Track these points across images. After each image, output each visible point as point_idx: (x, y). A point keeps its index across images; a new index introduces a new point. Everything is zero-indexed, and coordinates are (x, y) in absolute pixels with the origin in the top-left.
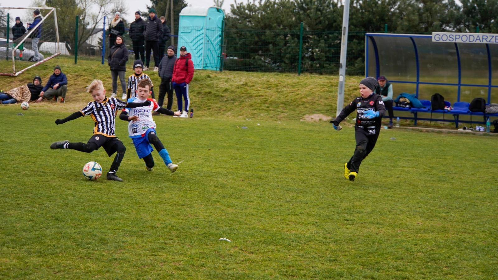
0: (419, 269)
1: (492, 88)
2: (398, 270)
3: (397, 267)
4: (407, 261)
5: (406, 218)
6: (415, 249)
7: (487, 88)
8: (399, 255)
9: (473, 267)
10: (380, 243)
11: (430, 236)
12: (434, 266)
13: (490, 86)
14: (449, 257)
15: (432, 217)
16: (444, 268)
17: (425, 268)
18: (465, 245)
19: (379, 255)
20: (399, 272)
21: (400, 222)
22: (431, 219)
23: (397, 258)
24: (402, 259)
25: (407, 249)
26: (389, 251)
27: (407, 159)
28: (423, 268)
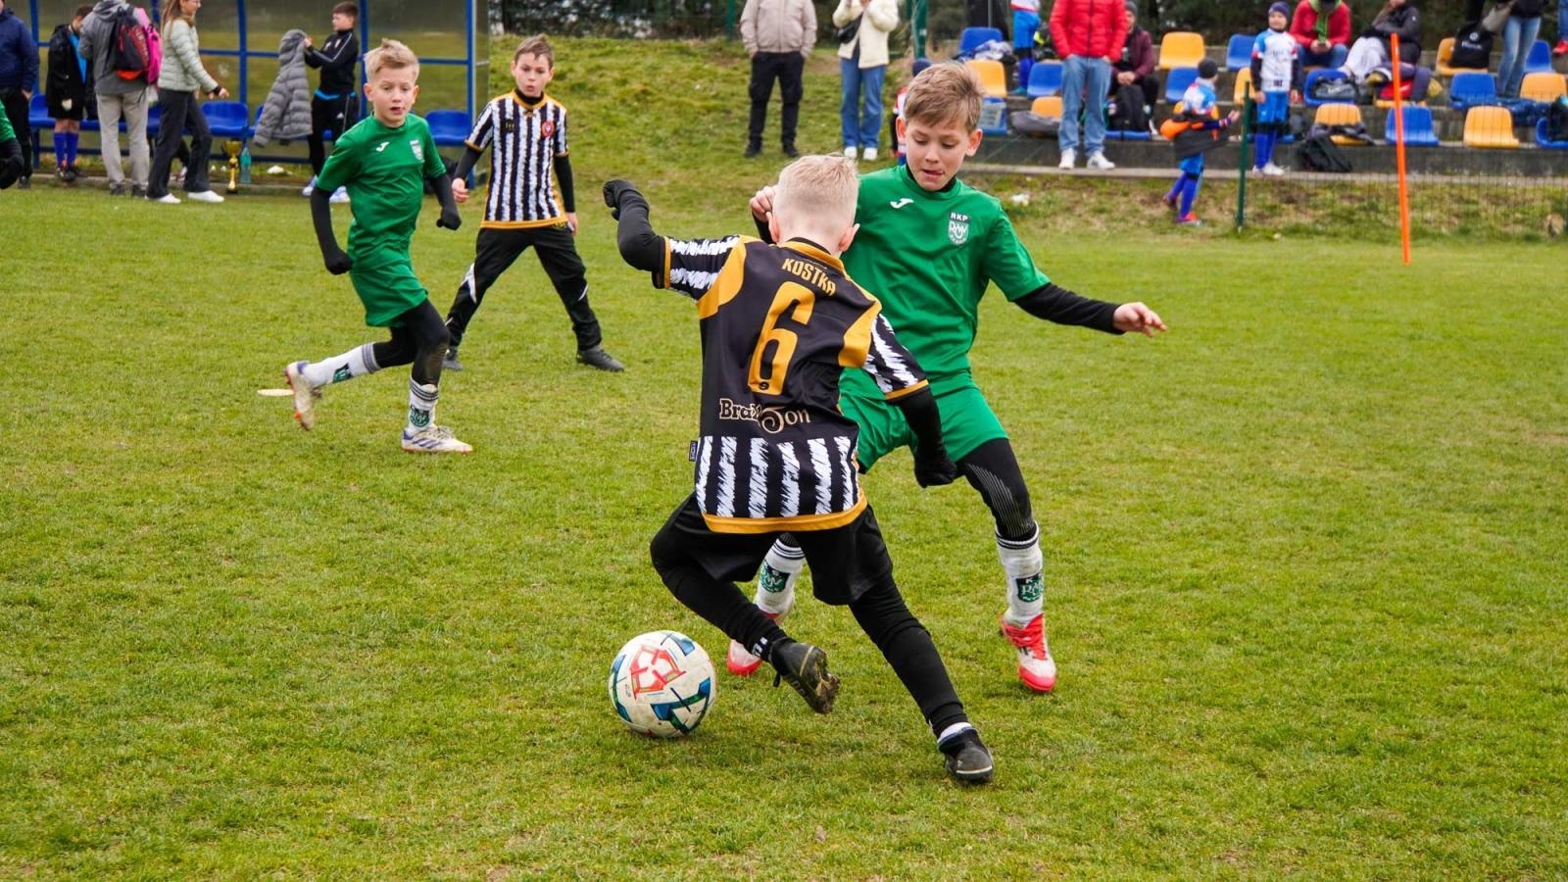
0: (157, 570)
1: (250, 59)
2: (98, 577)
3: (94, 569)
4: (117, 549)
5: (79, 431)
6: (129, 515)
7: (237, 59)
8: (91, 536)
9: (300, 554)
10: (27, 508)
11: (165, 479)
12: (195, 558)
13: (243, 54)
14: (230, 532)
15: (153, 426)
16: (224, 563)
17: (172, 564)
18: (264, 495)
19: (33, 539)
20: (103, 583)
21: (66, 444)
22: (152, 431)
23: (87, 545)
24: (101, 545)
25: (109, 519)
26: (60, 525)
27: (39, 265)
28: (166, 567)
